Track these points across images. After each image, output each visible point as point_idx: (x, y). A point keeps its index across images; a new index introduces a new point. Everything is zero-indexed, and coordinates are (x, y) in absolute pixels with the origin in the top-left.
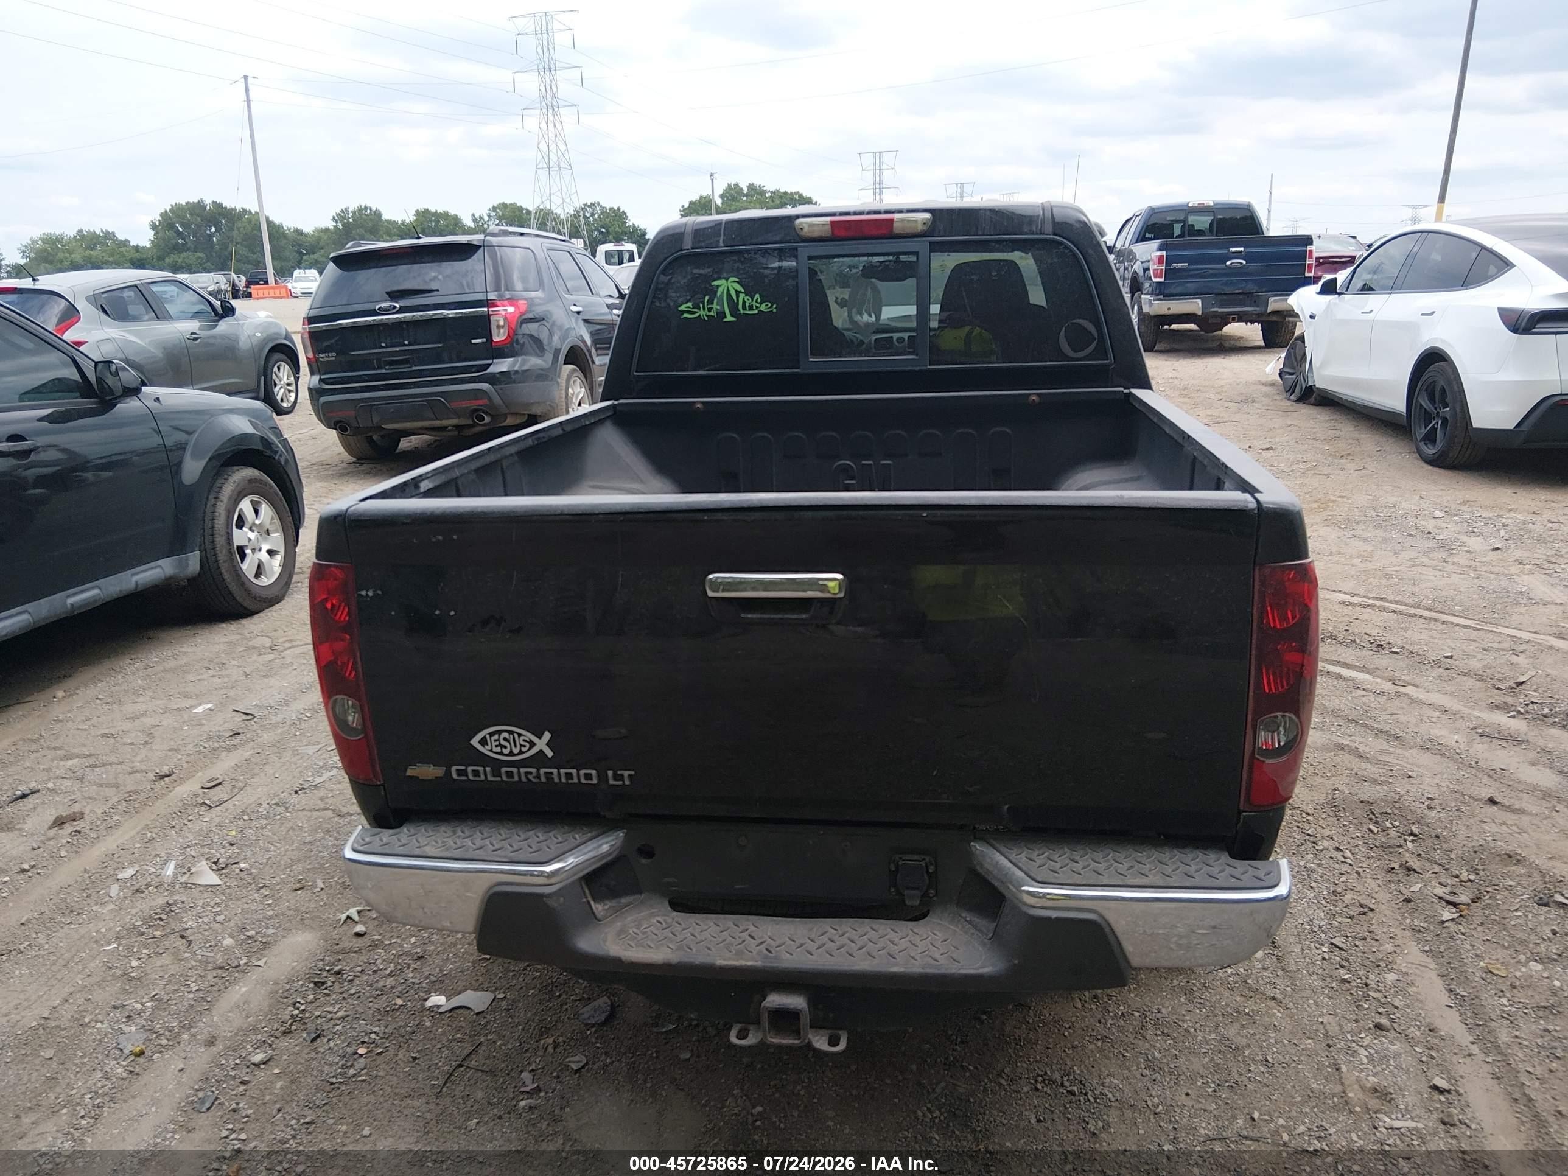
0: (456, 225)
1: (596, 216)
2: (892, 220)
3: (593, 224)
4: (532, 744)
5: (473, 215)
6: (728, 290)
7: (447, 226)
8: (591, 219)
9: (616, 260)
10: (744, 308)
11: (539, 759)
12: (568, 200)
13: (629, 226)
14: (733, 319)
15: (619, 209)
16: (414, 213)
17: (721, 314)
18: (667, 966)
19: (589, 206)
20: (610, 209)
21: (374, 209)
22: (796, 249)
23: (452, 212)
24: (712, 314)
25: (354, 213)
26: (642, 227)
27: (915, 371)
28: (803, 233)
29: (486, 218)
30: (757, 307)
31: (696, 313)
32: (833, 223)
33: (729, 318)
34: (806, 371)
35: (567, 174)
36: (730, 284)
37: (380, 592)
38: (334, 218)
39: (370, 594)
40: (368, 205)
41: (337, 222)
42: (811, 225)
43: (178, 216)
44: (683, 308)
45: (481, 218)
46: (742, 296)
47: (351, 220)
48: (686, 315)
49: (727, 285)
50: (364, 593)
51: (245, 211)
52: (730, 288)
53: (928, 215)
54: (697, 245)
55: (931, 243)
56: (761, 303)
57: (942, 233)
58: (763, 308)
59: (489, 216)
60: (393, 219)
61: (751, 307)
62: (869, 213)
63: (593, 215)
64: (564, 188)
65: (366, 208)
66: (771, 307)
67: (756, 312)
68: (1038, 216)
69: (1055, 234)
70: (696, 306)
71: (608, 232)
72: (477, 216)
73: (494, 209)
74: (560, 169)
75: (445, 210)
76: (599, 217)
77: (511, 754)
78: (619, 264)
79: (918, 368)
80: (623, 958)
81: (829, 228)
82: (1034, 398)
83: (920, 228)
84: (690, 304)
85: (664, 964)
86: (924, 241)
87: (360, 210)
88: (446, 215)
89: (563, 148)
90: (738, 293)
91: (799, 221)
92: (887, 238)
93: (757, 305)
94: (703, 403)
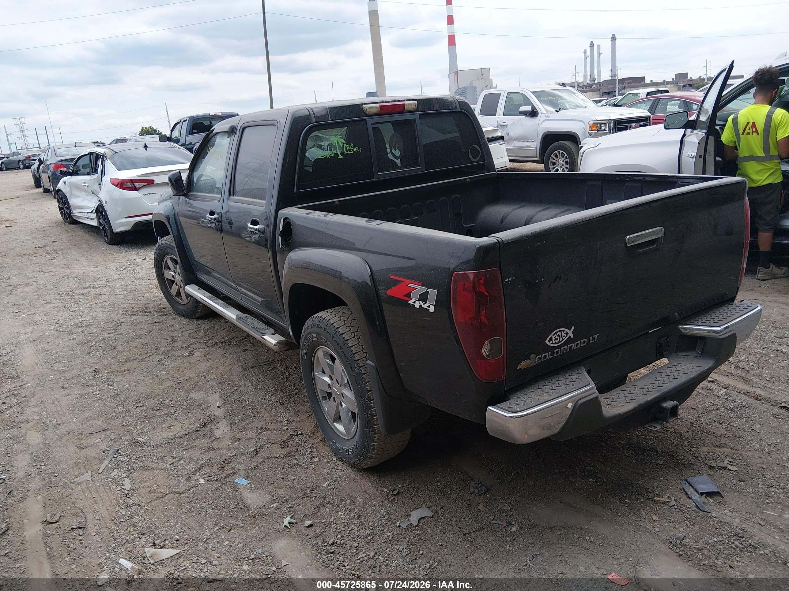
2: (404, 105)
4: (567, 334)
10: (347, 151)
11: (570, 340)
14: (342, 157)
17: (337, 155)
18: (635, 408)
24: (332, 155)
28: (367, 112)
30: (352, 150)
31: (325, 155)
32: (381, 107)
33: (341, 157)
34: (377, 180)
36: (338, 139)
37: (514, 278)
39: (510, 280)
42: (370, 108)
46: (345, 145)
48: (320, 157)
50: (507, 280)
52: (339, 141)
53: (416, 102)
54: (318, 120)
55: (420, 115)
56: (354, 148)
57: (421, 110)
58: (355, 150)
61: (350, 151)
62: (392, 102)
66: (359, 149)
67: (352, 152)
68: (453, 101)
69: (460, 109)
70: (324, 152)
77: (560, 342)
79: (421, 173)
80: (621, 413)
81: (379, 109)
82: (468, 180)
83: (413, 109)
85: (634, 408)
86: (416, 114)
90: (343, 143)
91: (364, 106)
92: (402, 113)
94: (338, 201)
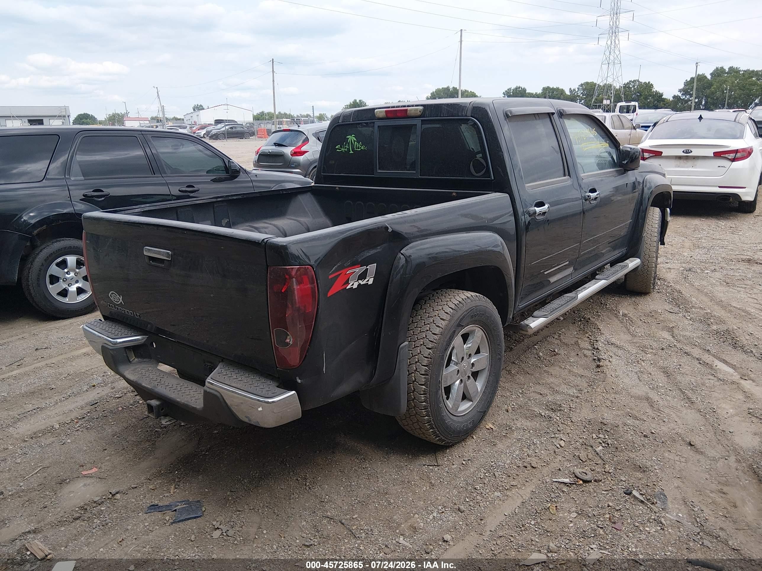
0: (562, 94)
1: (636, 87)
2: (407, 110)
3: (633, 91)
4: (119, 299)
5: (570, 89)
6: (351, 140)
7: (557, 95)
8: (633, 88)
9: (625, 110)
10: (356, 148)
12: (616, 80)
13: (654, 92)
14: (353, 152)
15: (649, 83)
16: (542, 89)
17: (349, 149)
19: (633, 82)
20: (644, 83)
21: (523, 88)
22: (374, 123)
23: (561, 88)
24: (346, 150)
25: (514, 90)
26: (661, 92)
27: (414, 178)
28: (377, 116)
29: (577, 90)
31: (341, 149)
32: (386, 111)
33: (351, 152)
34: (376, 176)
35: (617, 66)
37: (90, 242)
38: (504, 93)
40: (521, 86)
41: (505, 95)
42: (379, 112)
43: (438, 94)
44: (337, 147)
45: (574, 90)
46: (356, 142)
47: (512, 94)
48: (338, 150)
49: (351, 138)
50: (87, 242)
51: (466, 91)
53: (421, 108)
54: (343, 121)
55: (422, 120)
56: (362, 146)
57: (428, 116)
58: (362, 148)
59: (578, 89)
60: (531, 92)
61: (358, 148)
63: (634, 86)
64: (615, 74)
65: (519, 87)
66: (365, 147)
67: (360, 150)
68: (466, 107)
69: (471, 117)
70: (341, 147)
71: (641, 95)
72: (572, 89)
73: (582, 85)
74: (614, 64)
75: (558, 87)
76: (637, 87)
77: (116, 301)
78: (627, 113)
79: (416, 177)
81: (386, 114)
82: (454, 194)
83: (419, 114)
84: (339, 146)
86: (419, 119)
87: (516, 88)
88: (558, 89)
89: (617, 53)
90: (354, 141)
91: (376, 110)
92: (404, 118)
93: (360, 147)
94: (339, 187)
